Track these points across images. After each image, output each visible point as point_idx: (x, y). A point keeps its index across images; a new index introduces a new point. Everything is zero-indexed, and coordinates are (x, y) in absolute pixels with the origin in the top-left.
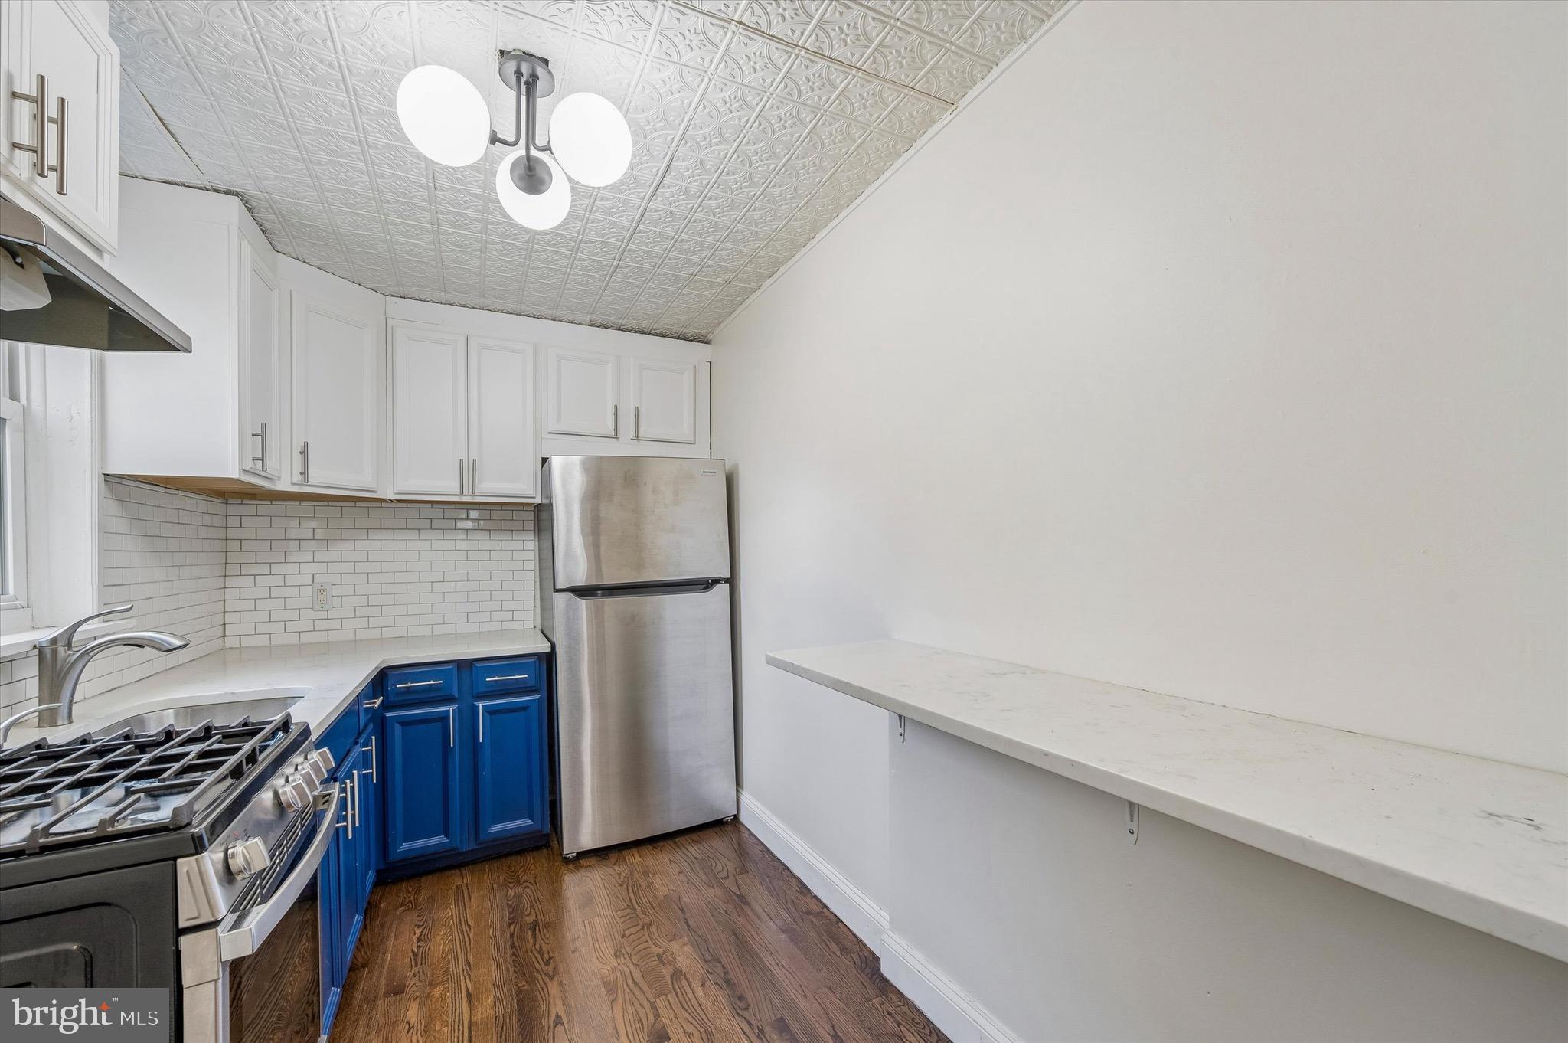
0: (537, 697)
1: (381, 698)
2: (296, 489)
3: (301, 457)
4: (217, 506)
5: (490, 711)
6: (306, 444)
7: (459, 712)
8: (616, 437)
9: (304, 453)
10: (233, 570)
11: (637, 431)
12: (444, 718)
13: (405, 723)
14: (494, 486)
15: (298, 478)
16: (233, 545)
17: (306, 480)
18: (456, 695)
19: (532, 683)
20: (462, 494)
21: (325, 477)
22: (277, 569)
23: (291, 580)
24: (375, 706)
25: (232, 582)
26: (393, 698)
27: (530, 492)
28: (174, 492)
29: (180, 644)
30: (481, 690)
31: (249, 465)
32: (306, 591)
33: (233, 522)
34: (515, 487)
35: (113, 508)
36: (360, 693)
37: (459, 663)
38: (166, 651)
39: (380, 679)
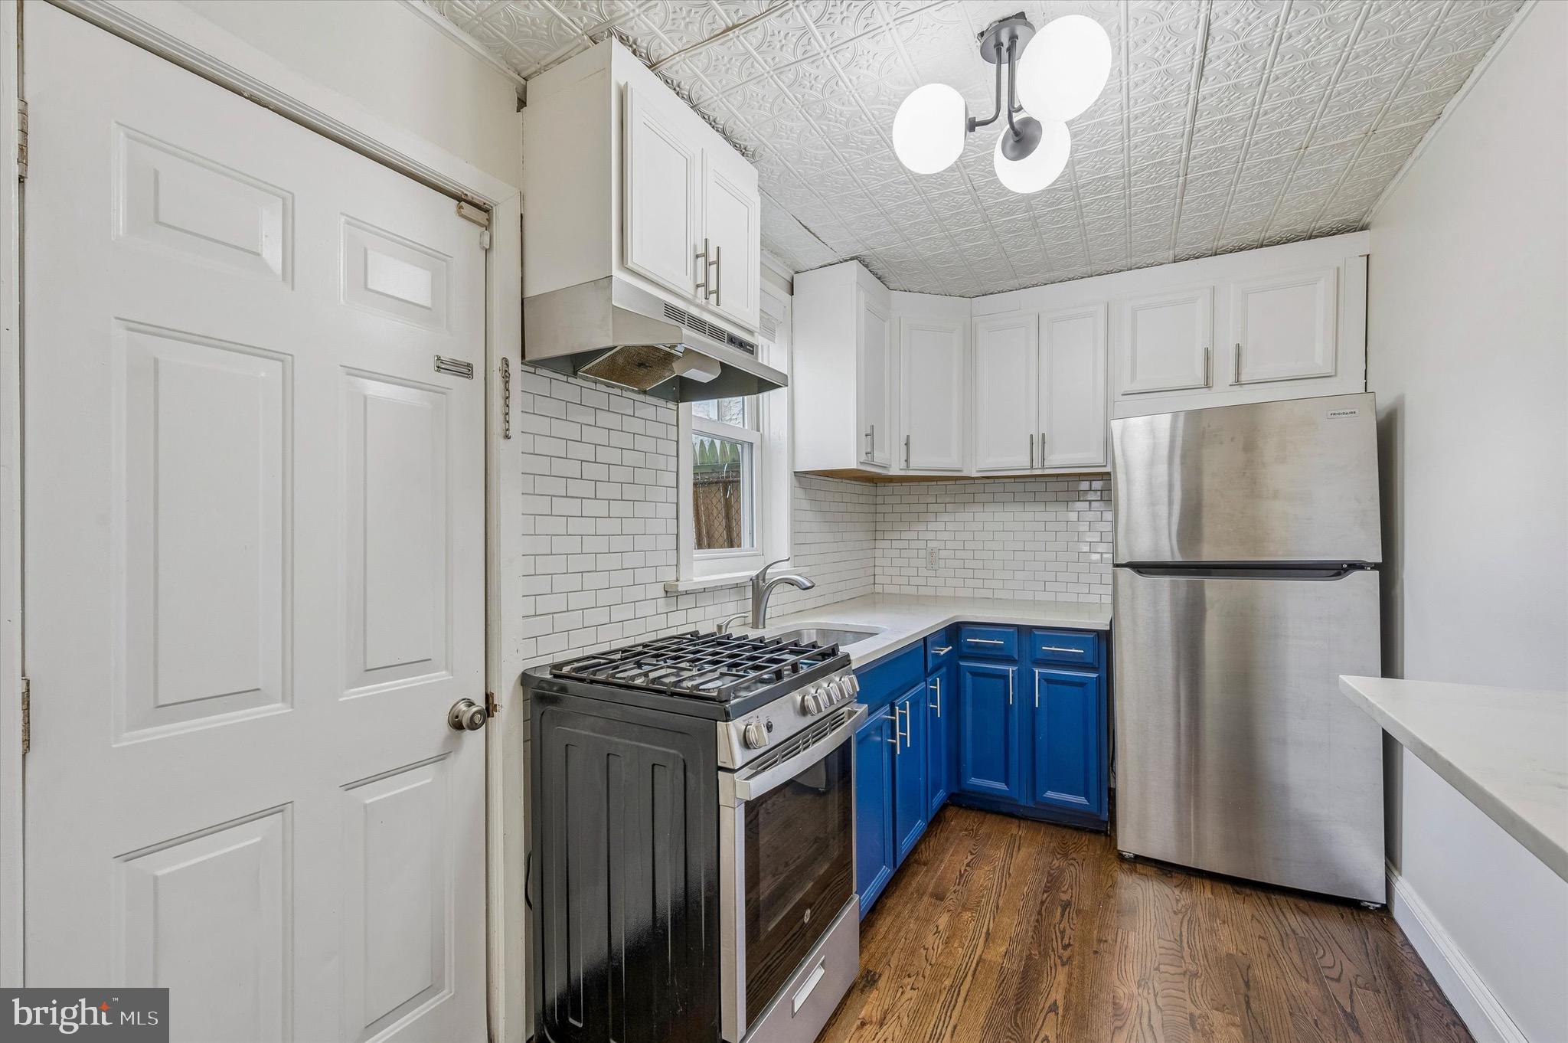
0: (1094, 675)
1: (951, 647)
2: (903, 473)
3: (905, 447)
4: (868, 488)
5: (1048, 680)
6: (908, 437)
7: (1019, 674)
8: (1207, 386)
9: (907, 444)
10: (879, 535)
11: (1238, 374)
12: (1005, 677)
13: (976, 673)
14: (1062, 458)
15: (903, 465)
16: (880, 517)
17: (908, 466)
18: (1017, 658)
19: (1089, 660)
20: (1032, 467)
21: (924, 462)
22: (905, 535)
23: (913, 545)
24: (942, 653)
25: (880, 544)
26: (965, 650)
27: (1101, 460)
28: (841, 480)
29: (809, 585)
30: (1038, 657)
31: (863, 458)
32: (922, 553)
33: (880, 500)
34: (1086, 457)
35: (800, 493)
36: (925, 639)
37: (1019, 628)
38: (804, 589)
39: (954, 632)
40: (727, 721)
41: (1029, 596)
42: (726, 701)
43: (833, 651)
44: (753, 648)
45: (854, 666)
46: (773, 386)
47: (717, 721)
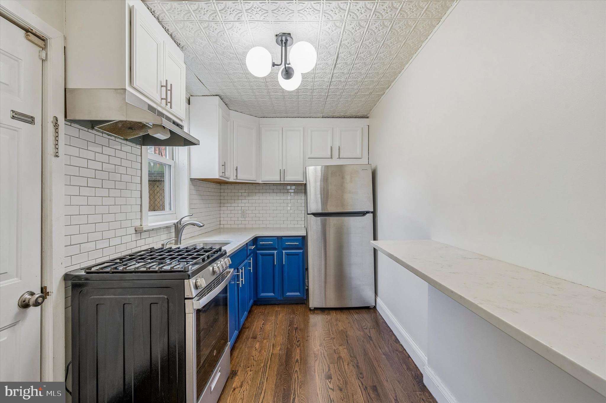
0: (302, 251)
1: (255, 246)
2: (235, 181)
3: (236, 171)
4: (218, 186)
5: (287, 254)
6: (237, 167)
7: (278, 253)
8: (331, 158)
9: (236, 170)
10: (222, 205)
11: (339, 155)
12: (273, 255)
13: (263, 255)
14: (290, 178)
15: (235, 177)
16: (222, 198)
17: (237, 178)
18: (277, 248)
19: (300, 246)
20: (280, 181)
21: (243, 177)
22: (233, 205)
23: (236, 208)
24: (253, 248)
25: (222, 208)
26: (259, 247)
27: (302, 179)
28: (207, 183)
29: (202, 225)
30: (284, 247)
31: (221, 174)
32: (240, 212)
33: (222, 191)
34: (297, 178)
35: (192, 187)
36: (247, 244)
37: (278, 237)
38: (200, 227)
39: (255, 240)
40: (189, 279)
41: (278, 226)
42: (188, 271)
43: (220, 250)
44: (186, 251)
45: (228, 254)
46: (195, 144)
47: (184, 280)
